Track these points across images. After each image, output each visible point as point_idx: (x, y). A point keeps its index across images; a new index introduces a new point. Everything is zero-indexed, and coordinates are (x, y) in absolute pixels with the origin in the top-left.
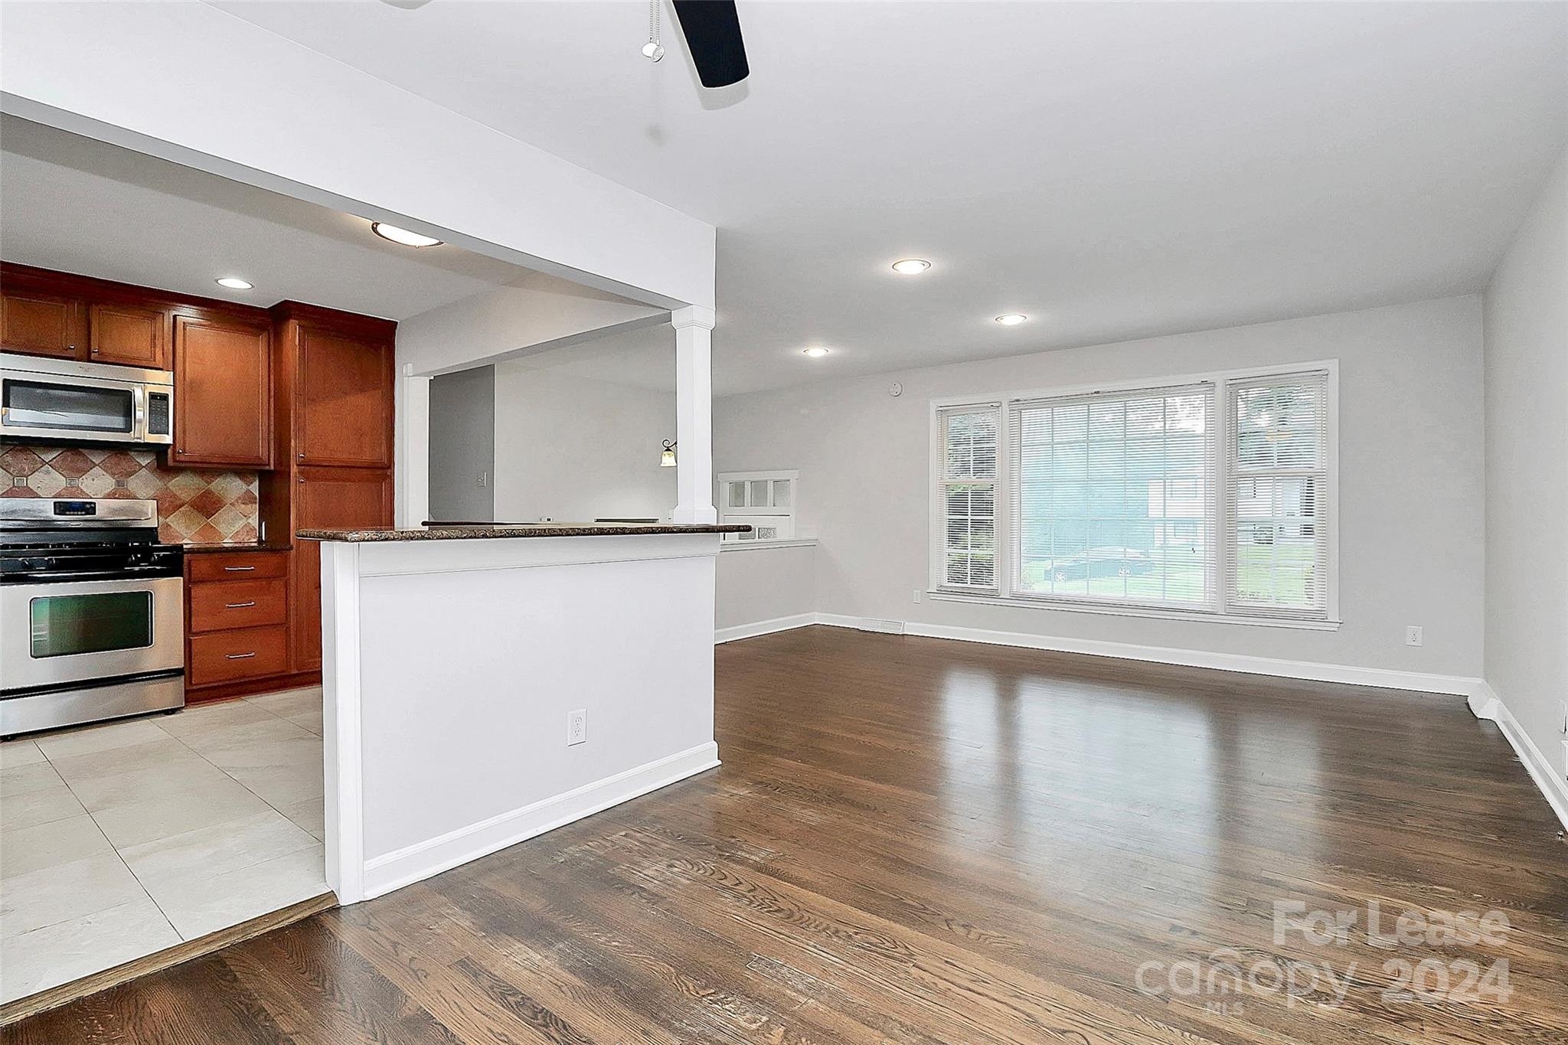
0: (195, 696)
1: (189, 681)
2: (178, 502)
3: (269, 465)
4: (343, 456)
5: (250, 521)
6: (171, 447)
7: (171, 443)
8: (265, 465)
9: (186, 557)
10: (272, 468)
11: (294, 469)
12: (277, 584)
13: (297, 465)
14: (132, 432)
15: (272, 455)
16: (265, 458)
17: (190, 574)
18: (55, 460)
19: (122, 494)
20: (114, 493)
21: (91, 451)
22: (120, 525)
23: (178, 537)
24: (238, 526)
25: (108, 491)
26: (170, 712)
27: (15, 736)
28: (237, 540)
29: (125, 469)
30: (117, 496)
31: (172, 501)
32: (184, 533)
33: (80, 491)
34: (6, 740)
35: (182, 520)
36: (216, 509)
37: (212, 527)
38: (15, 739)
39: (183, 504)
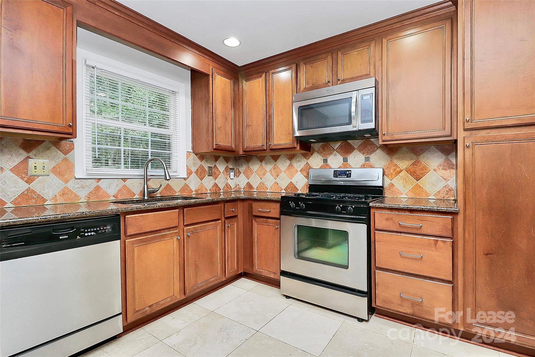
1: (369, 301)
2: (399, 170)
3: (452, 135)
5: (449, 183)
8: (449, 136)
9: (372, 211)
11: (462, 135)
13: (464, 130)
14: (352, 124)
15: (454, 126)
16: (448, 130)
17: (374, 224)
18: (338, 148)
19: (368, 165)
20: (364, 165)
21: (353, 141)
22: (362, 184)
23: (398, 193)
24: (441, 185)
25: (361, 164)
26: (360, 320)
27: (290, 297)
28: (439, 197)
29: (369, 150)
30: (365, 166)
31: (395, 169)
32: (403, 192)
33: (348, 164)
34: (286, 298)
35: (401, 182)
36: (423, 175)
37: (420, 187)
38: (289, 298)
39: (401, 171)
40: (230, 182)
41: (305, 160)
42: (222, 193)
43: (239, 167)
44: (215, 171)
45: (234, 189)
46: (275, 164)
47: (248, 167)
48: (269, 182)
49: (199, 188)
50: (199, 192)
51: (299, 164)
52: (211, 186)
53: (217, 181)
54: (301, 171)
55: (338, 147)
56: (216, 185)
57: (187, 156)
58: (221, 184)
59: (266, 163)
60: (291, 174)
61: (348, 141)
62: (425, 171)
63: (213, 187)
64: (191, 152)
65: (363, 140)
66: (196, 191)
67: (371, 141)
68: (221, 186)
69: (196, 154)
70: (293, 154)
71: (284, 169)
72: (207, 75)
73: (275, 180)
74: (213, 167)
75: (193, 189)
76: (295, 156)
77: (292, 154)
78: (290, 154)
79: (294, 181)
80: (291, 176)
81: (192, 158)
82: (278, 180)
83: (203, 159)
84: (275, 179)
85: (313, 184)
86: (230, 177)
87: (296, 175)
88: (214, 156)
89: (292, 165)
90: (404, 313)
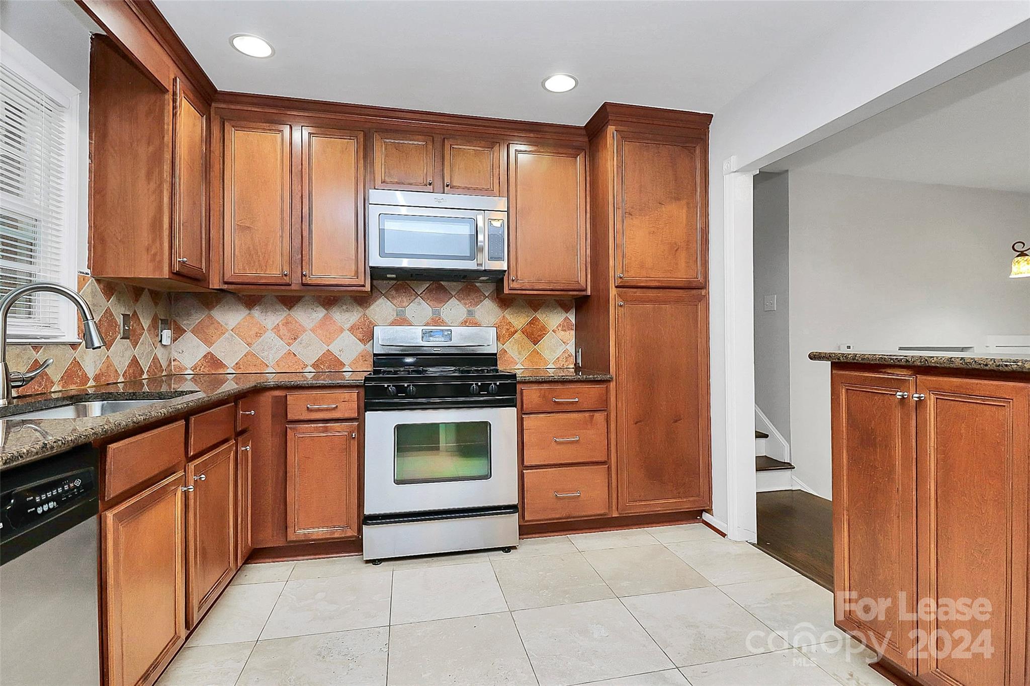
0: (527, 530)
1: (522, 517)
2: (513, 330)
3: (585, 290)
4: (659, 275)
5: (568, 347)
6: (507, 272)
7: (506, 269)
8: (584, 291)
9: (519, 387)
10: (589, 293)
11: (613, 292)
12: (599, 417)
13: (617, 287)
14: (476, 259)
15: (589, 280)
16: (583, 283)
17: (522, 405)
18: (424, 293)
19: (471, 322)
20: (466, 322)
21: (449, 283)
22: (469, 350)
23: (512, 362)
24: (559, 352)
25: (461, 320)
26: (507, 550)
27: (381, 561)
28: (558, 366)
29: (473, 300)
30: (467, 324)
31: (508, 329)
32: (518, 360)
33: (441, 320)
34: (373, 564)
35: (516, 347)
36: (541, 337)
37: (538, 353)
38: (380, 563)
39: (516, 332)
40: (160, 353)
41: (360, 309)
42: (147, 380)
43: (177, 318)
44: (135, 325)
45: (165, 370)
46: (289, 315)
47: (210, 317)
48: (273, 352)
49: (103, 371)
50: (103, 380)
51: (347, 315)
52: (127, 364)
53: (136, 352)
54: (352, 329)
55: (424, 291)
56: (135, 362)
57: (78, 283)
58: (144, 358)
59: (265, 311)
60: (328, 334)
61: (441, 282)
62: (543, 331)
63: (129, 366)
64: (89, 274)
65: (465, 284)
66: (97, 378)
67: (476, 286)
68: (145, 365)
69: (98, 281)
70: (334, 297)
71: (312, 325)
72: (163, 90)
73: (288, 348)
74: (131, 315)
75: (91, 375)
76: (337, 301)
77: (332, 296)
78: (327, 297)
79: (334, 348)
80: (329, 340)
81: (89, 290)
82: (294, 348)
83: (112, 295)
84: (289, 344)
85: (385, 353)
86: (161, 341)
87: (340, 337)
88: (134, 289)
89: (331, 319)
90: (557, 519)
